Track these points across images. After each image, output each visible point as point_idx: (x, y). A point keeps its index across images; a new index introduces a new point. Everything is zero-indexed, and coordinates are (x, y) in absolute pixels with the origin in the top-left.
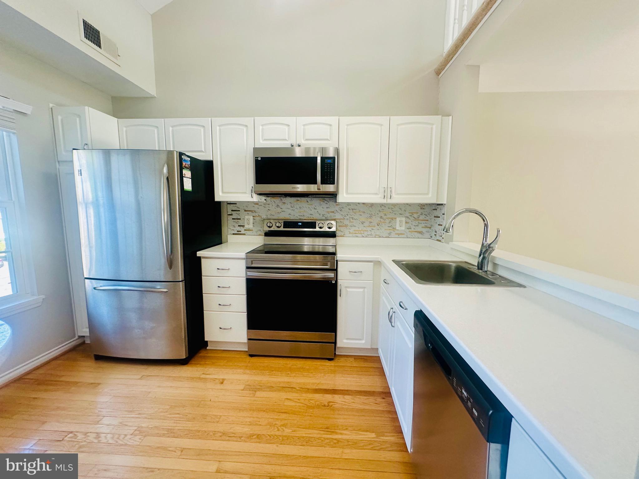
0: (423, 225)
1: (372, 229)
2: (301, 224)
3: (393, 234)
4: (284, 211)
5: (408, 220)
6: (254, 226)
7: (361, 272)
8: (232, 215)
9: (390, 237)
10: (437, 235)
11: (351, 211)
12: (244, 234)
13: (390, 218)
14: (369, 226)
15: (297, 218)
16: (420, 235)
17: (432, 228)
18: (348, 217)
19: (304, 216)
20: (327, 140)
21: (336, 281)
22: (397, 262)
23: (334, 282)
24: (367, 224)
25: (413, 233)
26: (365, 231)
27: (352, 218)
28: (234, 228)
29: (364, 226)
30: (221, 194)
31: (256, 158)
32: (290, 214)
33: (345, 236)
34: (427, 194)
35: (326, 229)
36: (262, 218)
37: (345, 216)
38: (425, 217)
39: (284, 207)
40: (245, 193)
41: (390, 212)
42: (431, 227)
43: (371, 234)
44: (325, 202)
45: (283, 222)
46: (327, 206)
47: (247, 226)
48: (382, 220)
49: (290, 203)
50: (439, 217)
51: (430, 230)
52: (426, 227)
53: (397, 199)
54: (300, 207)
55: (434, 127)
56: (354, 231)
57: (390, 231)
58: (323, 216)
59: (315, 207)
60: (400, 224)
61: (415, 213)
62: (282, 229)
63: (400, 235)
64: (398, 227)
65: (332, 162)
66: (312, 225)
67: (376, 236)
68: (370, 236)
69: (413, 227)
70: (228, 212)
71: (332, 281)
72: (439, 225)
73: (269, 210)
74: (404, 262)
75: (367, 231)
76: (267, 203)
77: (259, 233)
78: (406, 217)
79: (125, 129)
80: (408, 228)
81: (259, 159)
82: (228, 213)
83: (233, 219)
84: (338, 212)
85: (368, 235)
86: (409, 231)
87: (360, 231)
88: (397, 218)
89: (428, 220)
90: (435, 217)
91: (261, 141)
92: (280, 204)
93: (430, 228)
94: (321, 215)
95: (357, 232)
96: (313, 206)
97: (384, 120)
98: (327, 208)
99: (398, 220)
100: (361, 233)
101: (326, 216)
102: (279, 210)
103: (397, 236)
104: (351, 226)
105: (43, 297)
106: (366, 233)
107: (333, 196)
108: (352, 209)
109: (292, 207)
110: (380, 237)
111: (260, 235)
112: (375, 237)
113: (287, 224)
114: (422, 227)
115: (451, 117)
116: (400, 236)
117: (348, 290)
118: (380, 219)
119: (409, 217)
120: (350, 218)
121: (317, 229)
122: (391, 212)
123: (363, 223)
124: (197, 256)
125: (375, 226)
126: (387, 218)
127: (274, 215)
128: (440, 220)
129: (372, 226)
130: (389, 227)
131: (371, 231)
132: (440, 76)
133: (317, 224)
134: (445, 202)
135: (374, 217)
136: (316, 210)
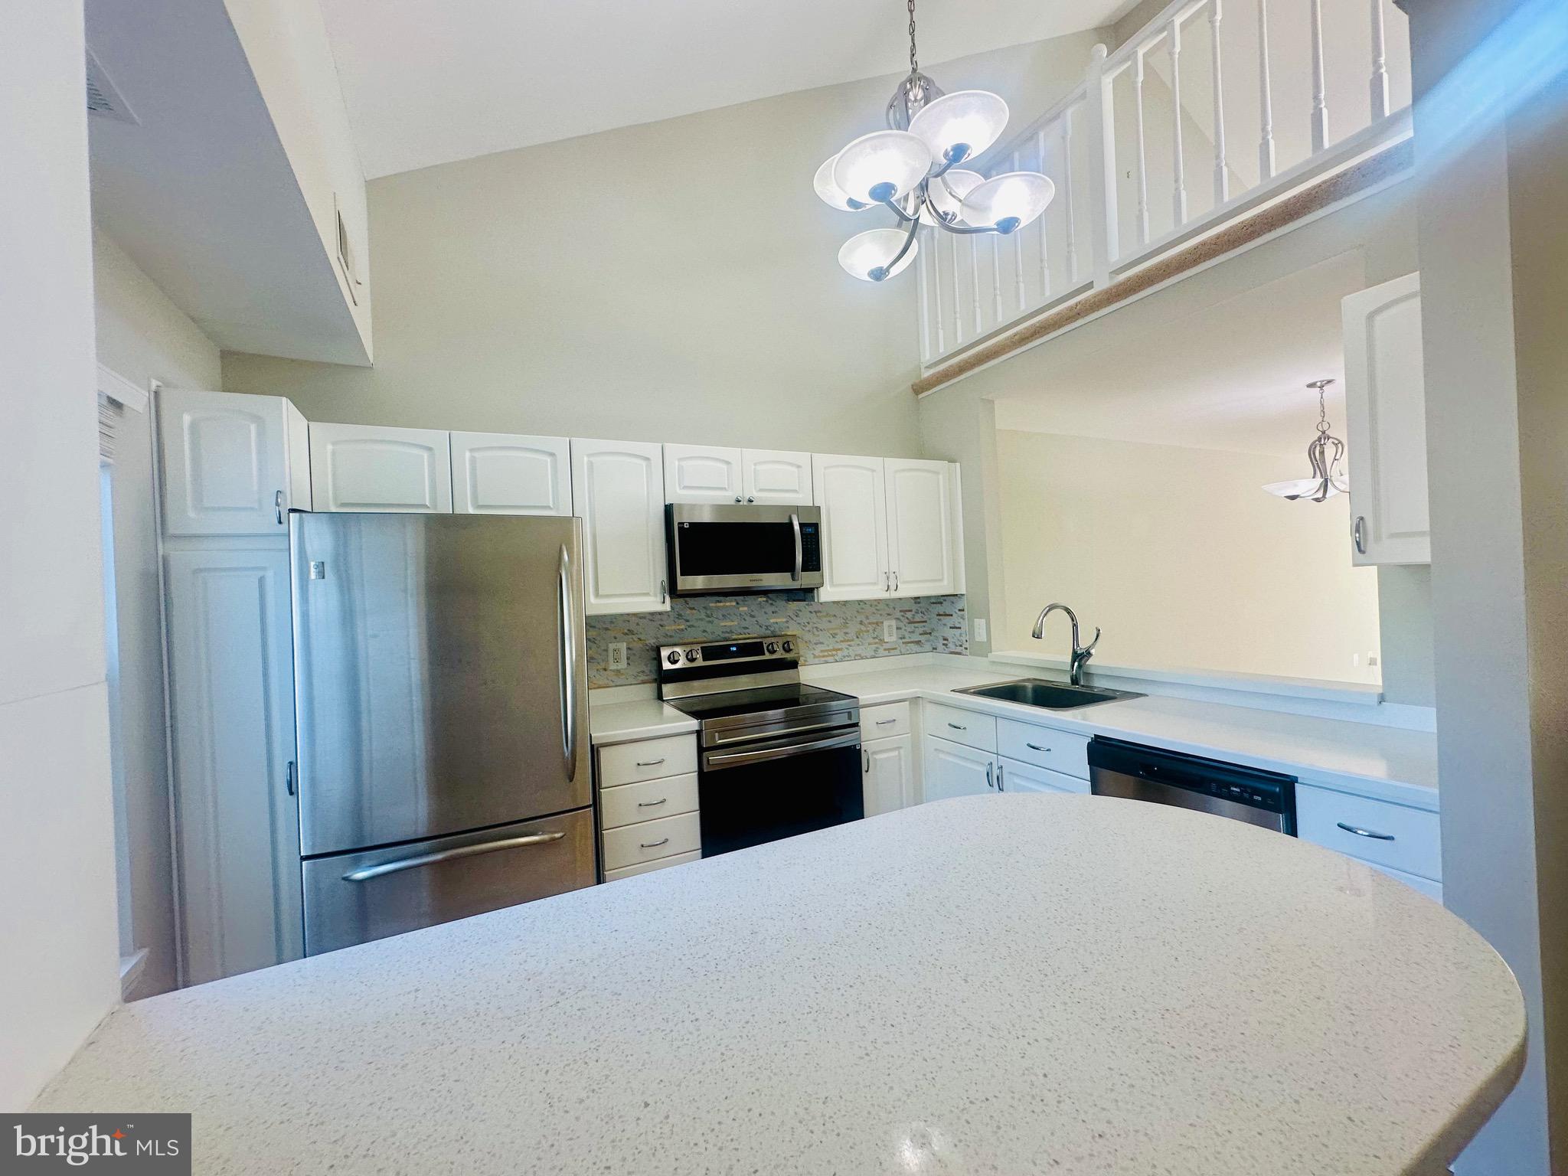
0: (921, 630)
1: (850, 646)
2: (734, 649)
3: (881, 652)
4: (693, 626)
5: (901, 625)
6: (628, 664)
7: (892, 721)
9: (877, 656)
10: (951, 645)
12: (608, 685)
13: (874, 623)
14: (844, 641)
16: (918, 648)
17: (936, 634)
18: (809, 627)
19: (736, 632)
20: (795, 491)
21: (859, 745)
24: (840, 637)
25: (908, 645)
26: (839, 649)
27: (818, 628)
29: (837, 642)
30: (593, 599)
31: (680, 523)
32: (704, 631)
33: (807, 663)
34: (941, 580)
35: (780, 654)
36: (647, 645)
37: (805, 626)
38: (923, 617)
39: (692, 617)
42: (930, 633)
43: (848, 654)
44: (770, 602)
45: (700, 650)
46: (773, 609)
47: (613, 666)
48: (863, 628)
49: (704, 608)
50: (952, 615)
51: (931, 638)
52: (925, 633)
53: (903, 591)
55: (941, 477)
56: (822, 651)
57: (876, 646)
58: (767, 629)
59: (752, 613)
60: (889, 632)
61: (908, 611)
62: (700, 662)
64: (886, 638)
66: (756, 648)
67: (856, 658)
68: (847, 658)
69: (907, 635)
71: (853, 746)
72: (951, 628)
73: (662, 626)
75: (842, 650)
77: (643, 678)
78: (897, 619)
79: (329, 447)
80: (901, 638)
81: (686, 526)
84: (791, 619)
85: (844, 657)
86: (903, 643)
87: (830, 651)
88: (885, 623)
89: (926, 622)
90: (939, 615)
91: (678, 491)
93: (934, 633)
95: (826, 654)
98: (773, 613)
99: (886, 624)
100: (833, 655)
101: (772, 629)
103: (886, 653)
104: (816, 644)
106: (840, 654)
108: (815, 612)
109: (708, 616)
110: (862, 658)
111: (644, 682)
112: (855, 660)
113: (709, 653)
114: (920, 634)
115: (958, 464)
116: (892, 651)
117: (878, 757)
118: (859, 626)
119: (901, 618)
121: (767, 656)
122: (875, 612)
123: (834, 636)
125: (853, 640)
126: (870, 623)
127: (671, 636)
128: (954, 620)
129: (848, 641)
130: (874, 638)
131: (847, 648)
132: (920, 396)
133: (765, 646)
134: (964, 592)
135: (850, 622)
136: (753, 619)
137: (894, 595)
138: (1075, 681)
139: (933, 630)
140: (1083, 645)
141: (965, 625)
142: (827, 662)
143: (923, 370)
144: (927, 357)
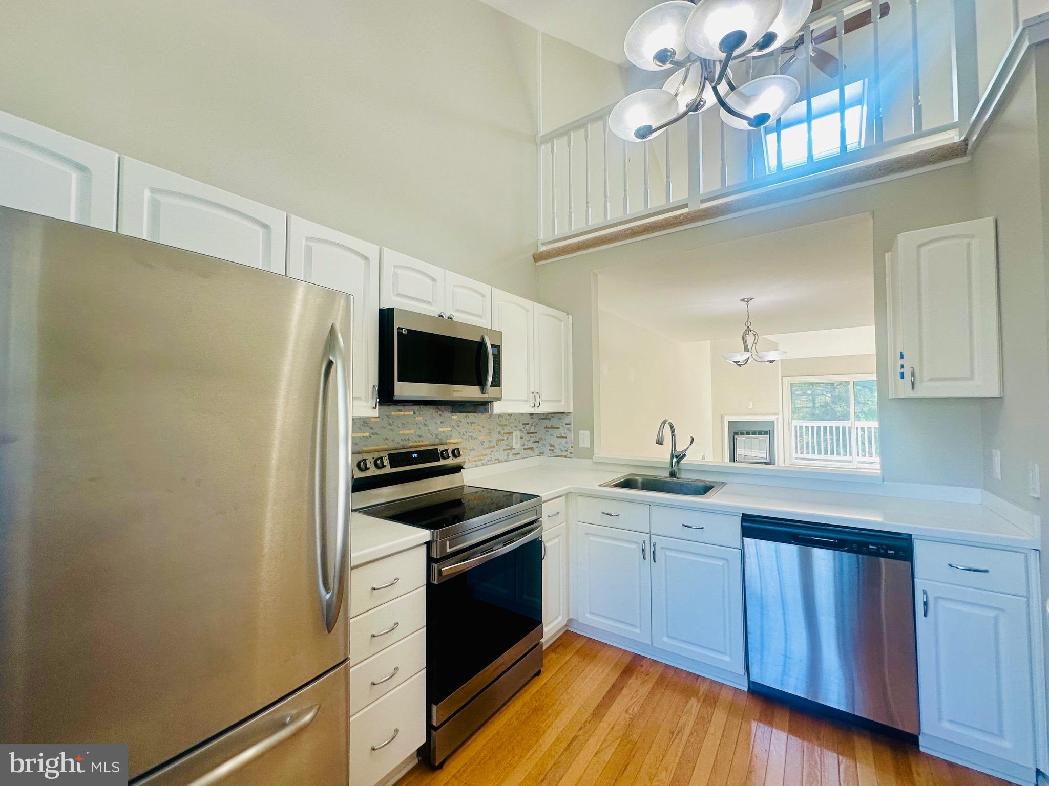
0: (534, 439)
1: (492, 452)
2: (416, 455)
3: (511, 456)
5: (523, 435)
9: (508, 459)
10: (557, 450)
11: (470, 425)
13: (507, 433)
14: (489, 448)
15: (398, 446)
16: (531, 453)
19: (409, 440)
23: (538, 543)
24: (486, 444)
25: (527, 451)
26: (485, 455)
27: (473, 437)
29: (484, 448)
32: (386, 439)
33: (468, 467)
34: (561, 401)
35: (453, 459)
37: (464, 435)
38: (534, 429)
42: (539, 442)
43: (491, 459)
44: (440, 413)
45: (387, 456)
46: (442, 419)
49: (387, 416)
50: (559, 428)
51: (540, 445)
54: (403, 424)
55: (563, 324)
56: (475, 457)
57: (508, 451)
58: (436, 437)
59: (425, 422)
60: (516, 440)
61: (527, 424)
62: (388, 470)
64: (514, 445)
66: (435, 454)
67: (496, 461)
68: (490, 462)
69: (526, 443)
72: (557, 437)
75: (487, 455)
78: (520, 430)
80: (522, 446)
81: (405, 332)
86: (523, 449)
87: (480, 456)
89: (536, 433)
90: (546, 427)
94: (434, 436)
95: (477, 459)
96: (423, 420)
99: (514, 434)
100: (481, 460)
101: (440, 437)
103: (513, 457)
104: (470, 450)
106: (486, 459)
109: (390, 425)
110: (499, 462)
112: (495, 463)
113: (397, 459)
114: (533, 442)
115: (570, 316)
116: (516, 456)
118: (498, 436)
119: (523, 429)
120: (468, 436)
121: (442, 461)
122: (508, 424)
123: (482, 443)
125: (494, 447)
126: (505, 433)
128: (562, 431)
129: (491, 447)
130: (507, 445)
131: (490, 454)
132: (538, 264)
133: (439, 453)
134: (571, 411)
135: (493, 432)
136: (426, 428)
137: (535, 411)
138: (673, 475)
139: (541, 439)
140: (679, 448)
141: (571, 436)
142: (477, 466)
143: (540, 245)
144: (542, 237)
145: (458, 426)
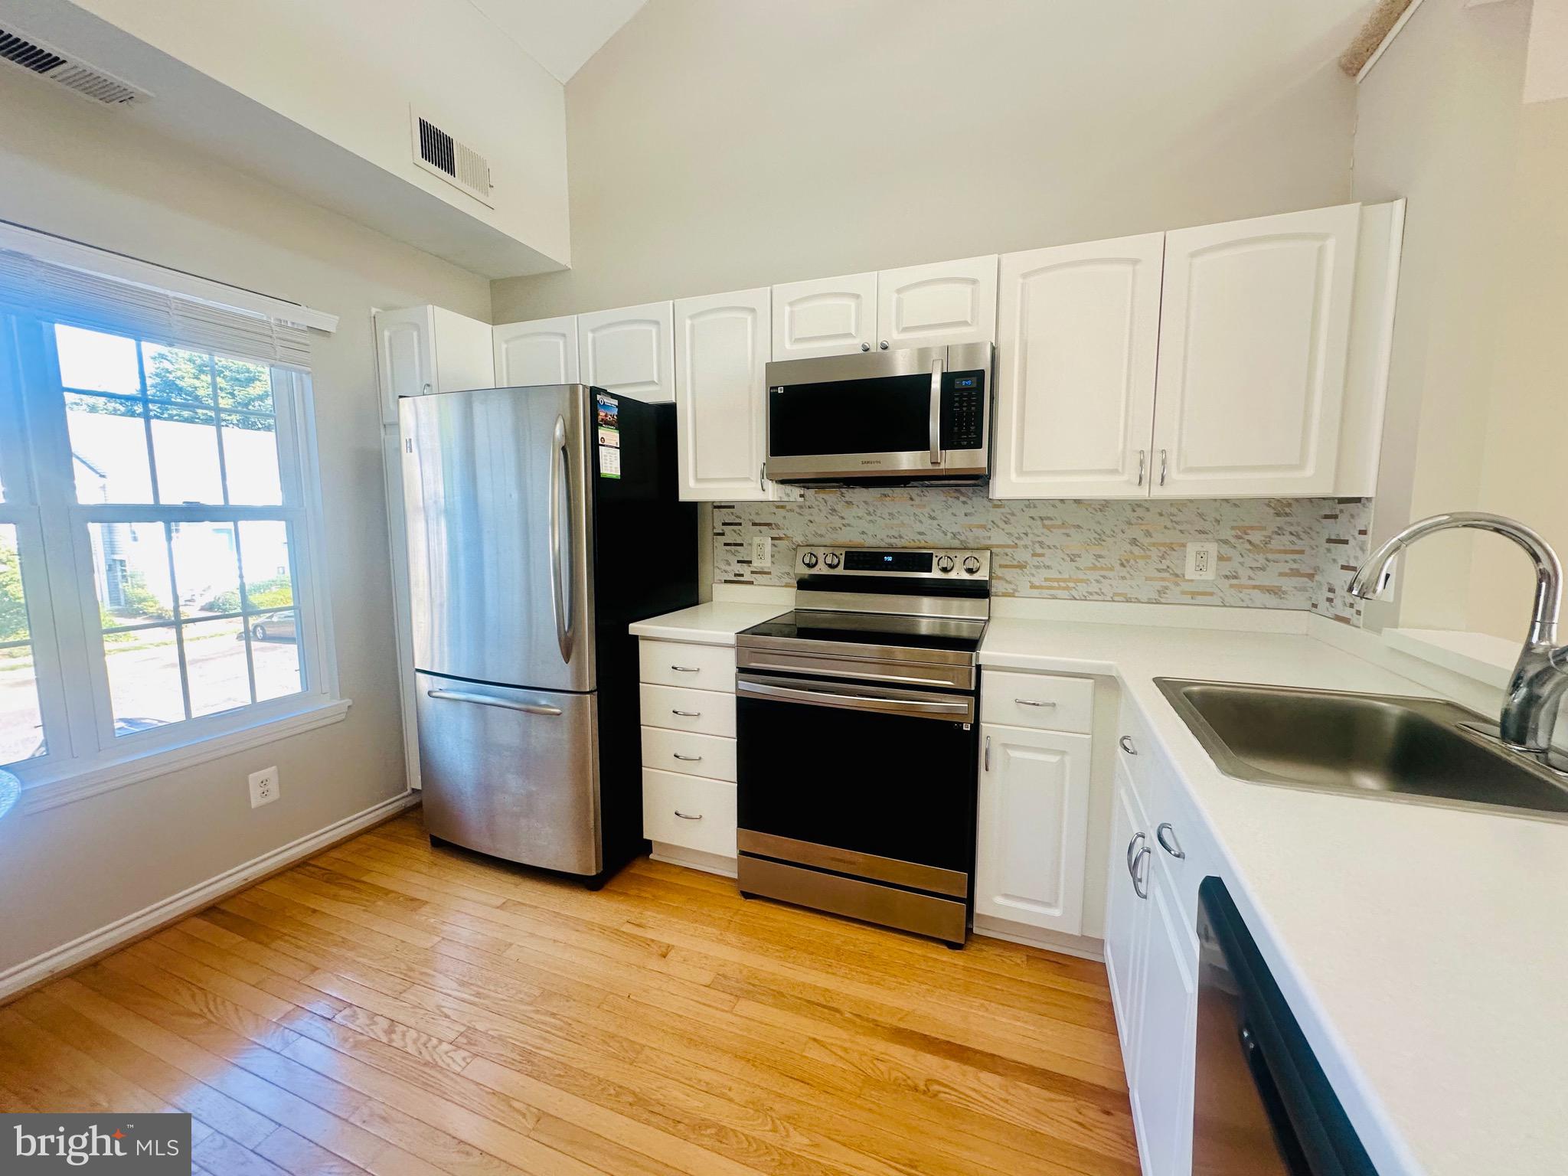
0: (1285, 568)
1: (1104, 577)
2: (890, 559)
3: (1173, 594)
4: (849, 525)
5: (1226, 550)
6: (773, 563)
7: (1054, 705)
8: (723, 534)
9: (1163, 600)
10: (1338, 602)
11: (1039, 522)
12: (751, 583)
13: (1164, 545)
14: (1094, 568)
15: (883, 544)
16: (1271, 600)
17: (1317, 578)
18: (1027, 541)
19: (901, 537)
20: (965, 323)
21: (976, 726)
22: (1167, 686)
23: (967, 728)
24: (1087, 560)
25: (1245, 591)
26: (1082, 581)
27: (1041, 543)
28: (727, 568)
29: (1077, 568)
30: (692, 483)
31: (771, 388)
32: (863, 533)
33: (1017, 594)
34: (1301, 466)
35: (959, 574)
36: (793, 543)
37: (1019, 538)
38: (1293, 543)
39: (849, 514)
40: (747, 479)
41: (1165, 527)
43: (1098, 591)
44: (962, 499)
45: (844, 554)
46: (968, 509)
47: (757, 564)
48: (1136, 550)
49: (865, 502)
50: (1346, 542)
51: (1310, 584)
52: (1295, 573)
53: (1182, 486)
54: (890, 514)
55: (1332, 244)
56: (1046, 580)
57: (1165, 584)
58: (954, 537)
59: (932, 514)
60: (1199, 562)
61: (1252, 528)
62: (840, 571)
63: (1197, 596)
64: (1190, 573)
65: (975, 385)
66: (923, 561)
67: (1116, 598)
68: (1096, 597)
69: (1244, 573)
70: (714, 528)
71: (962, 724)
72: (1343, 567)
73: (811, 522)
74: (1196, 688)
75: (1087, 582)
76: (808, 504)
77: (787, 580)
78: (1221, 540)
79: (504, 346)
80: (1227, 577)
81: (780, 391)
82: (715, 531)
83: (726, 544)
84: (998, 527)
85: (1091, 594)
86: (1231, 586)
87: (1064, 580)
88: (1189, 545)
89: (1302, 552)
90: (1329, 541)
91: (788, 346)
92: (838, 507)
93: (1311, 576)
94: (949, 535)
95: (1056, 584)
96: (927, 510)
97: (1146, 244)
98: (966, 515)
99: (1192, 549)
100: (1067, 588)
101: (963, 538)
102: (836, 521)
103: (1187, 599)
104: (1037, 567)
105: (349, 702)
106: (1082, 589)
107: (979, 480)
108: (1042, 519)
109: (869, 514)
110: (1129, 601)
111: (787, 585)
112: (1114, 601)
113: (856, 558)
114: (1281, 574)
115: (1399, 205)
116: (1200, 599)
117: (1014, 754)
118: (1128, 547)
119: (1233, 541)
120: (1033, 542)
121: (935, 574)
122: (1169, 524)
123: (1073, 558)
124: (630, 633)
125: (1112, 569)
126: (1154, 545)
127: (821, 536)
128: (1349, 552)
129: (1102, 569)
130: (1160, 570)
131: (1098, 581)
133: (935, 560)
134: (1369, 491)
135: (1110, 540)
136: (935, 523)
137: (1158, 493)
139: (1317, 569)
142: (1055, 598)
145: (1006, 523)
